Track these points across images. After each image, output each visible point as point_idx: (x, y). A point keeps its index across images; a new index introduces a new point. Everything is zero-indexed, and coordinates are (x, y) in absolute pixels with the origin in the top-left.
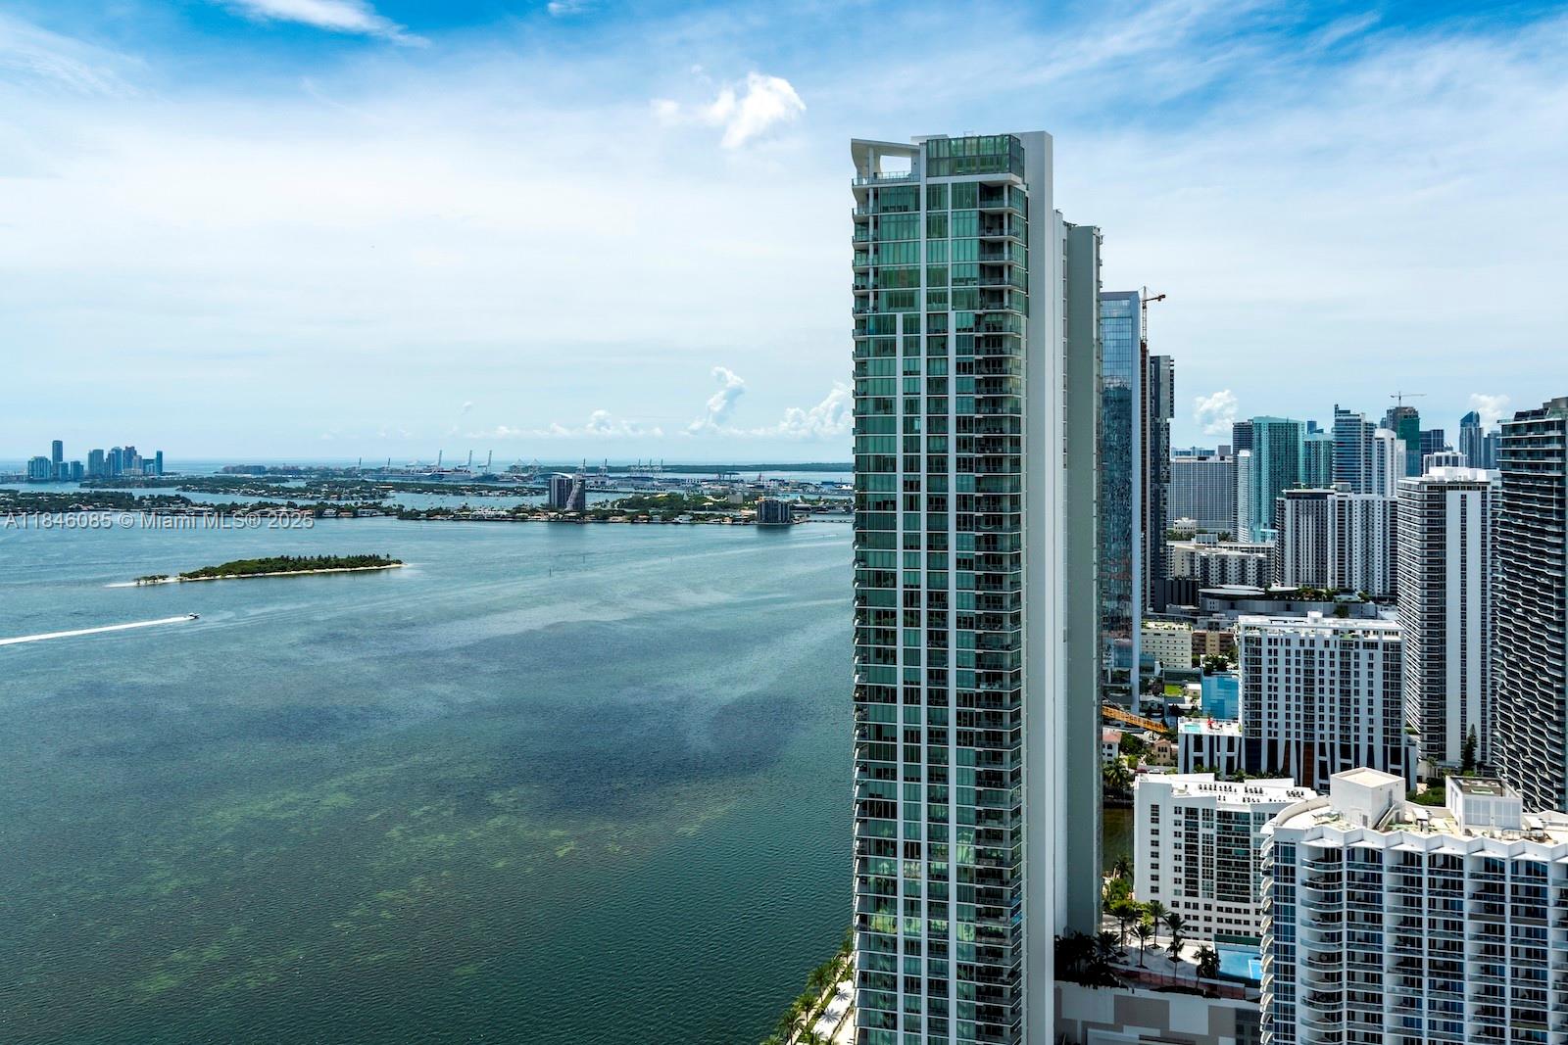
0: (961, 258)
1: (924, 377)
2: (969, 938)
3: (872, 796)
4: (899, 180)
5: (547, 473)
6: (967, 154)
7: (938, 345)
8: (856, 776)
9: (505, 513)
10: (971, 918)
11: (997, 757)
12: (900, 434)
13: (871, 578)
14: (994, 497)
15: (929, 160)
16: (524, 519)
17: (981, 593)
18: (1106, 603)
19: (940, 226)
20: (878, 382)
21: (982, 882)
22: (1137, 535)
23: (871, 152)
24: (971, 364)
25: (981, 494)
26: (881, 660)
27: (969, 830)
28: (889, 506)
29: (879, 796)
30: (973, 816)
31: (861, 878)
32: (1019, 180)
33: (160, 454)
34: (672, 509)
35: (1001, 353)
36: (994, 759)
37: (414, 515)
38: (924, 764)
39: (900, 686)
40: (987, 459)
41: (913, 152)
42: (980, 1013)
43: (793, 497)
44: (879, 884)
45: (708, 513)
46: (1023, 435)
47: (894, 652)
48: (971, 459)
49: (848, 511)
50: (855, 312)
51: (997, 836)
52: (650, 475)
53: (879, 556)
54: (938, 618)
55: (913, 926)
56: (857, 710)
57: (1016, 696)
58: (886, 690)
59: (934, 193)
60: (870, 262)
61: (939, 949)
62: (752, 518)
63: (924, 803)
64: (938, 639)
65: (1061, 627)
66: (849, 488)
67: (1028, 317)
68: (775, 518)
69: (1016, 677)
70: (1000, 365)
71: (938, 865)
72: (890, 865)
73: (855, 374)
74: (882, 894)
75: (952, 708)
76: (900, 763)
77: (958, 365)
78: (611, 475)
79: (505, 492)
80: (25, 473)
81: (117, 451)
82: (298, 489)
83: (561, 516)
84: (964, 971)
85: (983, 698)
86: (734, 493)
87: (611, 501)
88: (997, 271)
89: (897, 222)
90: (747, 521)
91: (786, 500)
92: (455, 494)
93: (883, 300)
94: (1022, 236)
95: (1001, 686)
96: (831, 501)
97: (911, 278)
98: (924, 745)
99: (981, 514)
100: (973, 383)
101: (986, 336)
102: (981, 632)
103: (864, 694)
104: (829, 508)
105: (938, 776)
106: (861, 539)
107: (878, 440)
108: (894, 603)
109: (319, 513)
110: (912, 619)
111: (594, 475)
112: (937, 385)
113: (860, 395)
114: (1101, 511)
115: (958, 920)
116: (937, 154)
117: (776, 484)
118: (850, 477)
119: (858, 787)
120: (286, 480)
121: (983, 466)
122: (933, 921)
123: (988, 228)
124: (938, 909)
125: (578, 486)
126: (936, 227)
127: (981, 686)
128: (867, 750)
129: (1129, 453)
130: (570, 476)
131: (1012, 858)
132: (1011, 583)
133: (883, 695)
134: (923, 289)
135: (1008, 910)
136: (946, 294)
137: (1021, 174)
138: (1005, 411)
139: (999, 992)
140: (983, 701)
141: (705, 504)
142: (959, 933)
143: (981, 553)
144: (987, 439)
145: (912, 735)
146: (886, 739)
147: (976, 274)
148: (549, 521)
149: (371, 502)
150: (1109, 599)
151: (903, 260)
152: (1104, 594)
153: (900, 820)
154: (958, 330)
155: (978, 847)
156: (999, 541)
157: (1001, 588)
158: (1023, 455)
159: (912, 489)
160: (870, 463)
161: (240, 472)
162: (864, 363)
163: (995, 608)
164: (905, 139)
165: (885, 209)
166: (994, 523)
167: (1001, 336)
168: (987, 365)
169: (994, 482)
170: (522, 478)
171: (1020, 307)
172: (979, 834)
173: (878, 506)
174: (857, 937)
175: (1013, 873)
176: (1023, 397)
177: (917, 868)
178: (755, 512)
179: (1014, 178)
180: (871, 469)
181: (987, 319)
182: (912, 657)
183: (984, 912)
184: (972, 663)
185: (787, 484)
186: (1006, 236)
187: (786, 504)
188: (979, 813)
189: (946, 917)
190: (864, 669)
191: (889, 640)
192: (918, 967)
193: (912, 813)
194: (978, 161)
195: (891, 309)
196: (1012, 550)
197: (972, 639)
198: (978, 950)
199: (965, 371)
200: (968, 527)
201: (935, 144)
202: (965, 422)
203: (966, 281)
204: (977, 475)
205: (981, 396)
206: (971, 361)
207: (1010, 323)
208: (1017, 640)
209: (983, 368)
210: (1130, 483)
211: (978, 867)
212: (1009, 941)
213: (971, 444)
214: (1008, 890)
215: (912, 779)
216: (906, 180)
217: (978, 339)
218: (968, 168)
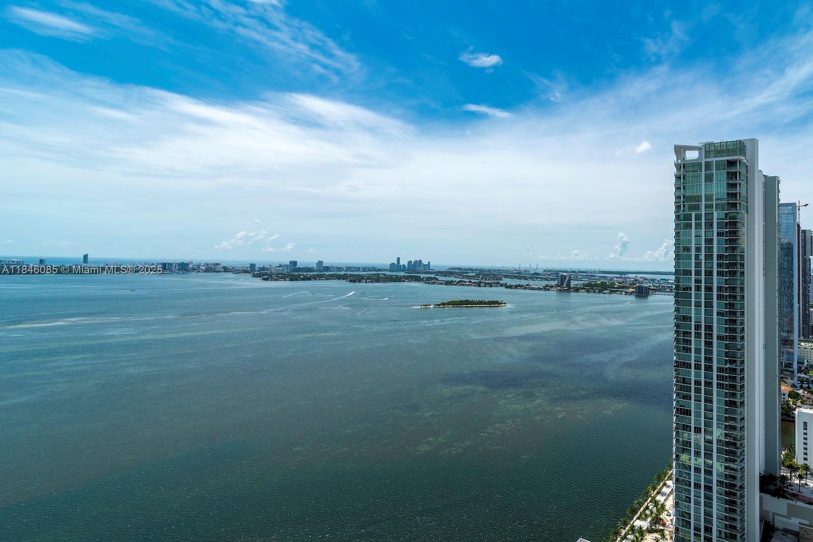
0: (719, 190)
1: (703, 238)
2: (722, 469)
3: (681, 406)
4: (694, 160)
6: (721, 148)
7: (709, 225)
9: (542, 287)
10: (723, 461)
11: (734, 395)
12: (693, 261)
13: (681, 318)
14: (733, 287)
15: (706, 152)
16: (548, 290)
17: (728, 326)
18: (782, 334)
20: (685, 240)
21: (728, 447)
22: (796, 306)
23: (682, 150)
24: (723, 233)
25: (727, 286)
26: (685, 351)
27: (722, 424)
28: (689, 289)
30: (723, 419)
31: (676, 439)
32: (744, 159)
35: (736, 228)
36: (733, 395)
38: (703, 395)
39: (693, 363)
40: (730, 271)
41: (699, 149)
42: (726, 502)
43: (649, 284)
44: (684, 442)
46: (745, 262)
47: (690, 348)
48: (723, 272)
51: (734, 428)
52: (594, 275)
53: (684, 309)
54: (709, 335)
55: (698, 461)
56: (675, 371)
57: (742, 370)
58: (687, 363)
60: (682, 192)
61: (709, 472)
62: (633, 292)
63: (703, 411)
64: (709, 344)
65: (762, 343)
66: (672, 281)
67: (748, 214)
68: (642, 292)
69: (742, 362)
70: (736, 234)
71: (709, 437)
72: (688, 435)
74: (685, 446)
75: (715, 373)
76: (693, 393)
77: (718, 233)
83: (561, 289)
84: (720, 483)
85: (728, 370)
86: (626, 282)
88: (734, 195)
89: (692, 177)
90: (631, 293)
91: (646, 286)
93: (687, 207)
94: (745, 181)
95: (736, 365)
96: (664, 286)
97: (698, 198)
98: (703, 387)
99: (727, 294)
100: (724, 241)
101: (730, 222)
102: (727, 342)
103: (678, 365)
105: (709, 400)
106: (677, 302)
107: (685, 263)
108: (690, 328)
109: (479, 285)
110: (698, 335)
111: (574, 274)
112: (709, 241)
113: (677, 245)
114: (780, 294)
115: (717, 461)
116: (709, 149)
118: (673, 277)
120: (468, 273)
121: (728, 274)
122: (706, 460)
123: (730, 178)
124: (708, 456)
125: (568, 278)
126: (709, 178)
127: (727, 365)
128: (678, 387)
129: (792, 270)
130: (565, 274)
131: (741, 438)
133: (686, 365)
134: (703, 203)
135: (739, 460)
136: (713, 205)
137: (745, 156)
138: (738, 252)
139: (735, 494)
140: (728, 371)
141: (615, 286)
142: (718, 467)
143: (727, 310)
144: (730, 263)
145: (698, 383)
146: (687, 383)
147: (725, 196)
148: (557, 290)
149: (496, 282)
150: (783, 332)
151: (695, 191)
152: (781, 329)
153: (693, 417)
154: (718, 219)
155: (726, 432)
156: (735, 306)
158: (745, 270)
159: (699, 283)
160: (681, 272)
162: (679, 232)
163: (733, 333)
164: (696, 144)
165: (688, 172)
166: (733, 298)
167: (736, 222)
168: (730, 233)
169: (733, 281)
170: (548, 274)
171: (744, 210)
172: (726, 426)
173: (684, 289)
174: (674, 463)
176: (745, 246)
177: (700, 438)
178: (634, 290)
180: (682, 274)
181: (730, 215)
182: (698, 351)
183: (728, 459)
184: (724, 355)
185: (647, 279)
186: (738, 181)
188: (726, 417)
189: (712, 459)
190: (677, 354)
191: (689, 343)
192: (700, 479)
193: (698, 415)
194: (726, 151)
195: (690, 211)
196: (741, 309)
197: (724, 345)
198: (726, 475)
199: (720, 235)
200: (722, 299)
201: (708, 145)
202: (720, 256)
203: (721, 199)
204: (726, 278)
205: (727, 246)
207: (740, 216)
208: (743, 347)
209: (728, 235)
210: (793, 283)
211: (726, 440)
212: (739, 473)
213: (723, 265)
214: (739, 451)
215: (698, 401)
216: (696, 160)
217: (726, 223)
218: (722, 154)
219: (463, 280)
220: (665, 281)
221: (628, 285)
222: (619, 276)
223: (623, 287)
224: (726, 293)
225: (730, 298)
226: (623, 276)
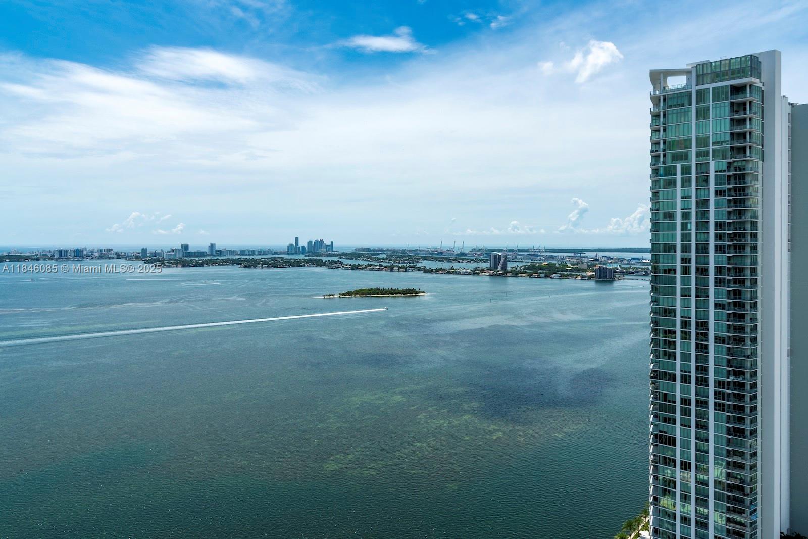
0: (718, 130)
1: (694, 199)
2: (722, 522)
3: (660, 432)
4: (679, 89)
5: (489, 252)
6: (722, 69)
7: (703, 180)
8: (651, 420)
9: (470, 271)
10: (723, 511)
11: (741, 420)
12: (679, 232)
13: (661, 311)
14: (739, 268)
15: (697, 76)
16: (478, 274)
17: (730, 323)
19: (704, 113)
20: (665, 203)
21: (731, 491)
23: (662, 76)
24: (724, 191)
25: (730, 266)
26: (667, 357)
27: (722, 460)
28: (672, 272)
29: (665, 432)
30: (724, 452)
31: (654, 476)
32: (757, 81)
33: (332, 243)
34: (550, 271)
35: (745, 183)
36: (739, 421)
37: (430, 271)
38: (693, 418)
39: (678, 373)
40: (735, 246)
41: (688, 72)
43: (615, 266)
44: (665, 482)
45: (569, 273)
46: (759, 232)
47: (675, 353)
48: (724, 246)
49: (647, 274)
50: (652, 165)
51: (740, 466)
52: (539, 253)
53: (665, 300)
54: (703, 335)
55: (686, 508)
56: (652, 384)
57: (754, 386)
58: (670, 374)
59: (701, 95)
60: (661, 136)
61: (702, 525)
62: (593, 276)
63: (693, 440)
64: (702, 348)
65: (786, 347)
66: (647, 261)
67: (763, 161)
68: (605, 277)
69: (754, 374)
70: (744, 191)
71: (702, 477)
72: (672, 472)
73: (651, 199)
74: (667, 487)
75: (711, 389)
76: (678, 416)
77: (716, 191)
78: (520, 253)
79: (470, 261)
80: (287, 250)
81: (317, 241)
82: (383, 258)
83: (495, 273)
85: (731, 384)
87: (519, 266)
88: (742, 136)
89: (677, 113)
90: (590, 278)
91: (611, 267)
92: (448, 262)
93: (669, 157)
94: (759, 114)
95: (744, 379)
96: (637, 268)
97: (687, 143)
98: (693, 407)
99: (730, 278)
100: (725, 202)
101: (734, 174)
102: (731, 346)
103: (656, 376)
104: (636, 272)
105: (702, 426)
106: (655, 290)
107: (666, 235)
108: (675, 326)
109: (391, 269)
110: (686, 336)
111: (511, 253)
112: (703, 203)
113: (655, 211)
115: (715, 510)
116: (703, 72)
117: (606, 259)
118: (649, 256)
119: (652, 426)
120: (378, 254)
121: (732, 250)
122: (698, 508)
123: (736, 111)
124: (702, 501)
125: (504, 258)
126: (702, 114)
127: (730, 378)
128: (658, 406)
130: (500, 254)
131: (751, 481)
132: (751, 319)
133: (668, 377)
134: (693, 150)
135: (748, 511)
136: (708, 152)
137: (759, 76)
138: (747, 218)
140: (731, 386)
141: (567, 269)
142: (716, 518)
143: (731, 301)
144: (735, 234)
145: (685, 401)
146: (669, 401)
147: (728, 138)
148: (490, 275)
149: (412, 265)
151: (681, 133)
153: (678, 448)
154: (716, 172)
155: (728, 471)
156: (743, 294)
157: (744, 321)
158: (759, 243)
159: (686, 263)
160: (660, 248)
161: (360, 251)
162: (657, 193)
163: (740, 333)
165: (670, 106)
166: (739, 283)
167: (745, 174)
168: (735, 191)
169: (740, 259)
170: (478, 254)
171: (758, 156)
172: (728, 463)
173: (665, 272)
174: (652, 508)
175: (752, 490)
176: (759, 208)
177: (689, 477)
178: (594, 273)
179: (753, 80)
180: (661, 251)
181: (735, 164)
182: (686, 357)
183: (731, 508)
184: (724, 364)
185: (612, 259)
186: (748, 115)
187: (611, 270)
188: (728, 451)
189: (707, 507)
190: (656, 361)
191: (672, 346)
192: (689, 532)
193: (686, 445)
194: (729, 73)
195: (674, 162)
196: (751, 299)
197: (724, 349)
198: (728, 531)
199: (720, 195)
200: (722, 285)
201: (701, 66)
202: (720, 225)
203: (721, 143)
204: (728, 255)
205: (731, 209)
206: (724, 189)
207: (750, 166)
208: (754, 353)
209: (732, 193)
211: (728, 482)
212: (748, 529)
213: (724, 237)
214: (748, 499)
215: (686, 426)
216: (683, 89)
217: (729, 176)
218: (723, 78)
219: (372, 263)
220: (637, 261)
221: (585, 266)
222: (572, 254)
223: (578, 270)
224: (728, 276)
225: (735, 283)
226: (579, 255)
